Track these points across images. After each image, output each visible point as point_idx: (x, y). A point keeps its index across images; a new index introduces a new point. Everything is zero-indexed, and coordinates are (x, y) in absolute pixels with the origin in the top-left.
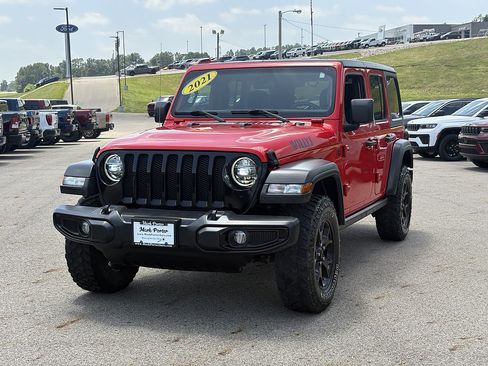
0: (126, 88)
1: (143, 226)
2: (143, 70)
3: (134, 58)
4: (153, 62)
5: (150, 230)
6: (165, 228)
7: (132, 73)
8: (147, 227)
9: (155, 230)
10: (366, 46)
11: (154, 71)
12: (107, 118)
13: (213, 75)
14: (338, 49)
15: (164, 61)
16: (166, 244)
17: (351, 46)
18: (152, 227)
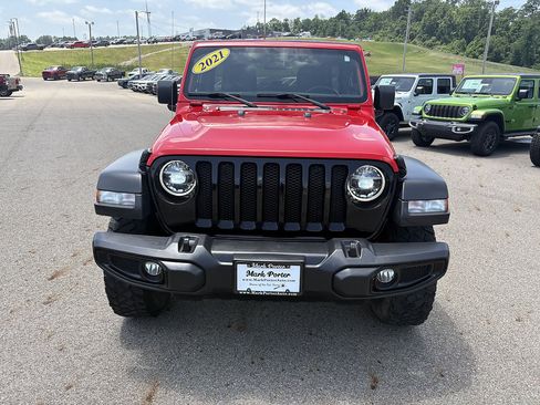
0: (23, 59)
1: (251, 269)
2: (33, 47)
3: (23, 39)
4: (38, 41)
5: (262, 275)
6: (286, 271)
7: (25, 49)
8: (257, 270)
9: (270, 274)
10: (184, 40)
11: (42, 48)
12: (17, 81)
13: (226, 53)
14: (166, 40)
15: (46, 42)
16: (288, 291)
17: (175, 39)
18: (266, 271)
